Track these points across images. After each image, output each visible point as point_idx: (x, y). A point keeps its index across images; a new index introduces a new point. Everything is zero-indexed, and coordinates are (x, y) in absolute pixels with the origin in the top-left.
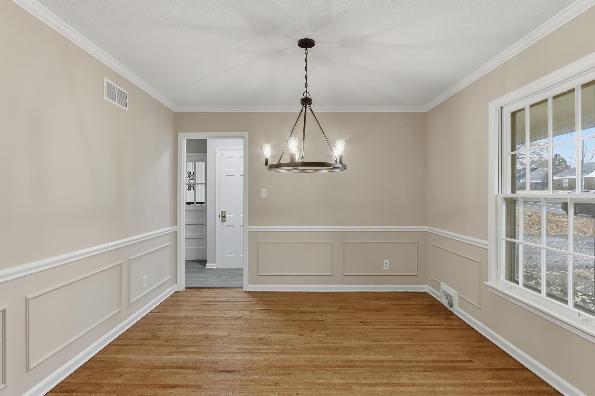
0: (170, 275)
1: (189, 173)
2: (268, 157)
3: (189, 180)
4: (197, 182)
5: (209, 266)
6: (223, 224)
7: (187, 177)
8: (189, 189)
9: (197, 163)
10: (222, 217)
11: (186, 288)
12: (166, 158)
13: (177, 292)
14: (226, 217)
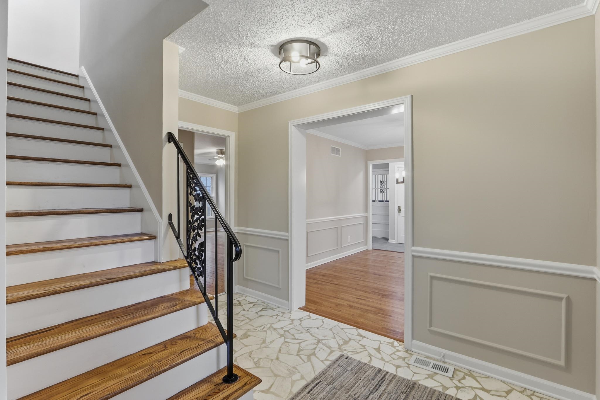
0: (363, 240)
1: (381, 182)
2: (404, 177)
3: (381, 186)
4: (385, 187)
5: (390, 241)
6: (399, 215)
7: (380, 184)
8: (381, 192)
9: (385, 175)
10: (399, 210)
11: (372, 249)
12: (361, 176)
13: (367, 250)
14: (401, 210)
